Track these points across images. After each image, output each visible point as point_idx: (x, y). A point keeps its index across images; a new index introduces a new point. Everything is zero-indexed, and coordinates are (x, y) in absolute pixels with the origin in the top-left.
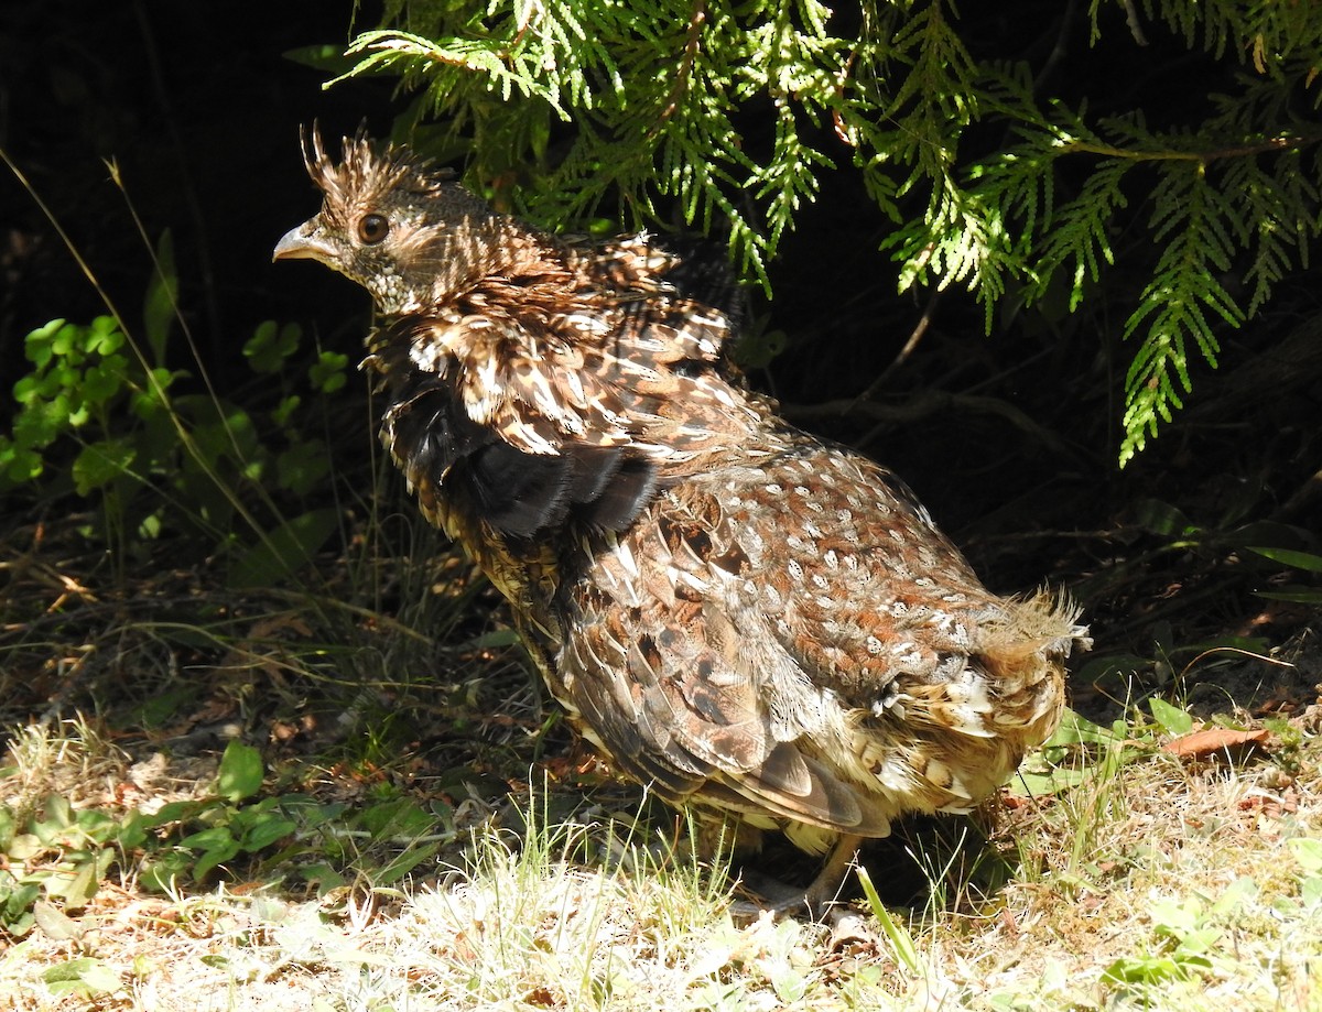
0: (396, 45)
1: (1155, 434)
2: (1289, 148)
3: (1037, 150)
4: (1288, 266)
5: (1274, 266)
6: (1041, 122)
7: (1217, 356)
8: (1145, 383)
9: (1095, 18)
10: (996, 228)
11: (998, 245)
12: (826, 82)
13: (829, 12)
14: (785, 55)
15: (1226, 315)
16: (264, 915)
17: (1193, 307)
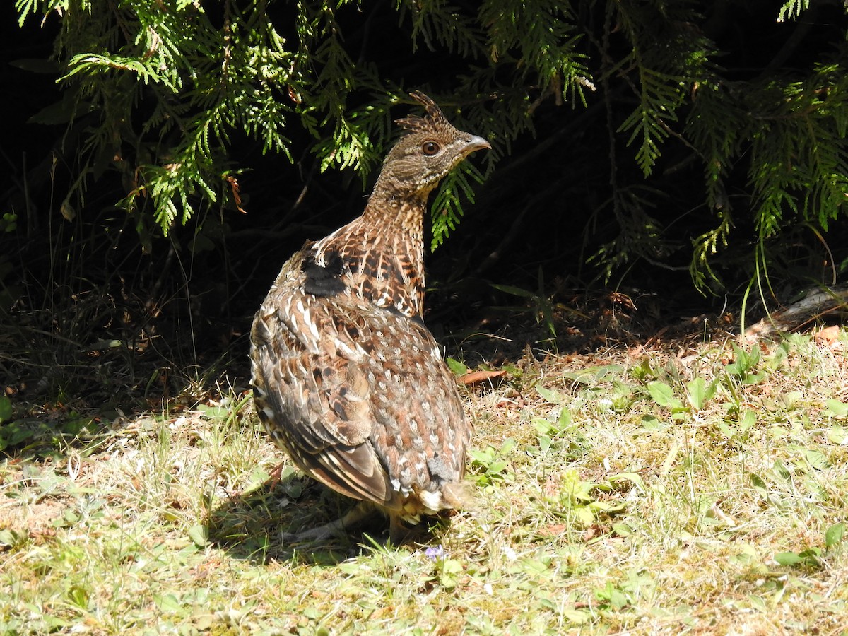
0: (93, 60)
1: (448, 236)
2: (499, 99)
3: (382, 104)
4: (503, 155)
5: (496, 155)
6: (383, 90)
7: (474, 198)
8: (441, 212)
9: (415, 39)
10: (366, 141)
11: (367, 149)
12: (284, 73)
13: (284, 40)
14: (264, 60)
15: (477, 178)
16: (30, 473)
17: (462, 176)
